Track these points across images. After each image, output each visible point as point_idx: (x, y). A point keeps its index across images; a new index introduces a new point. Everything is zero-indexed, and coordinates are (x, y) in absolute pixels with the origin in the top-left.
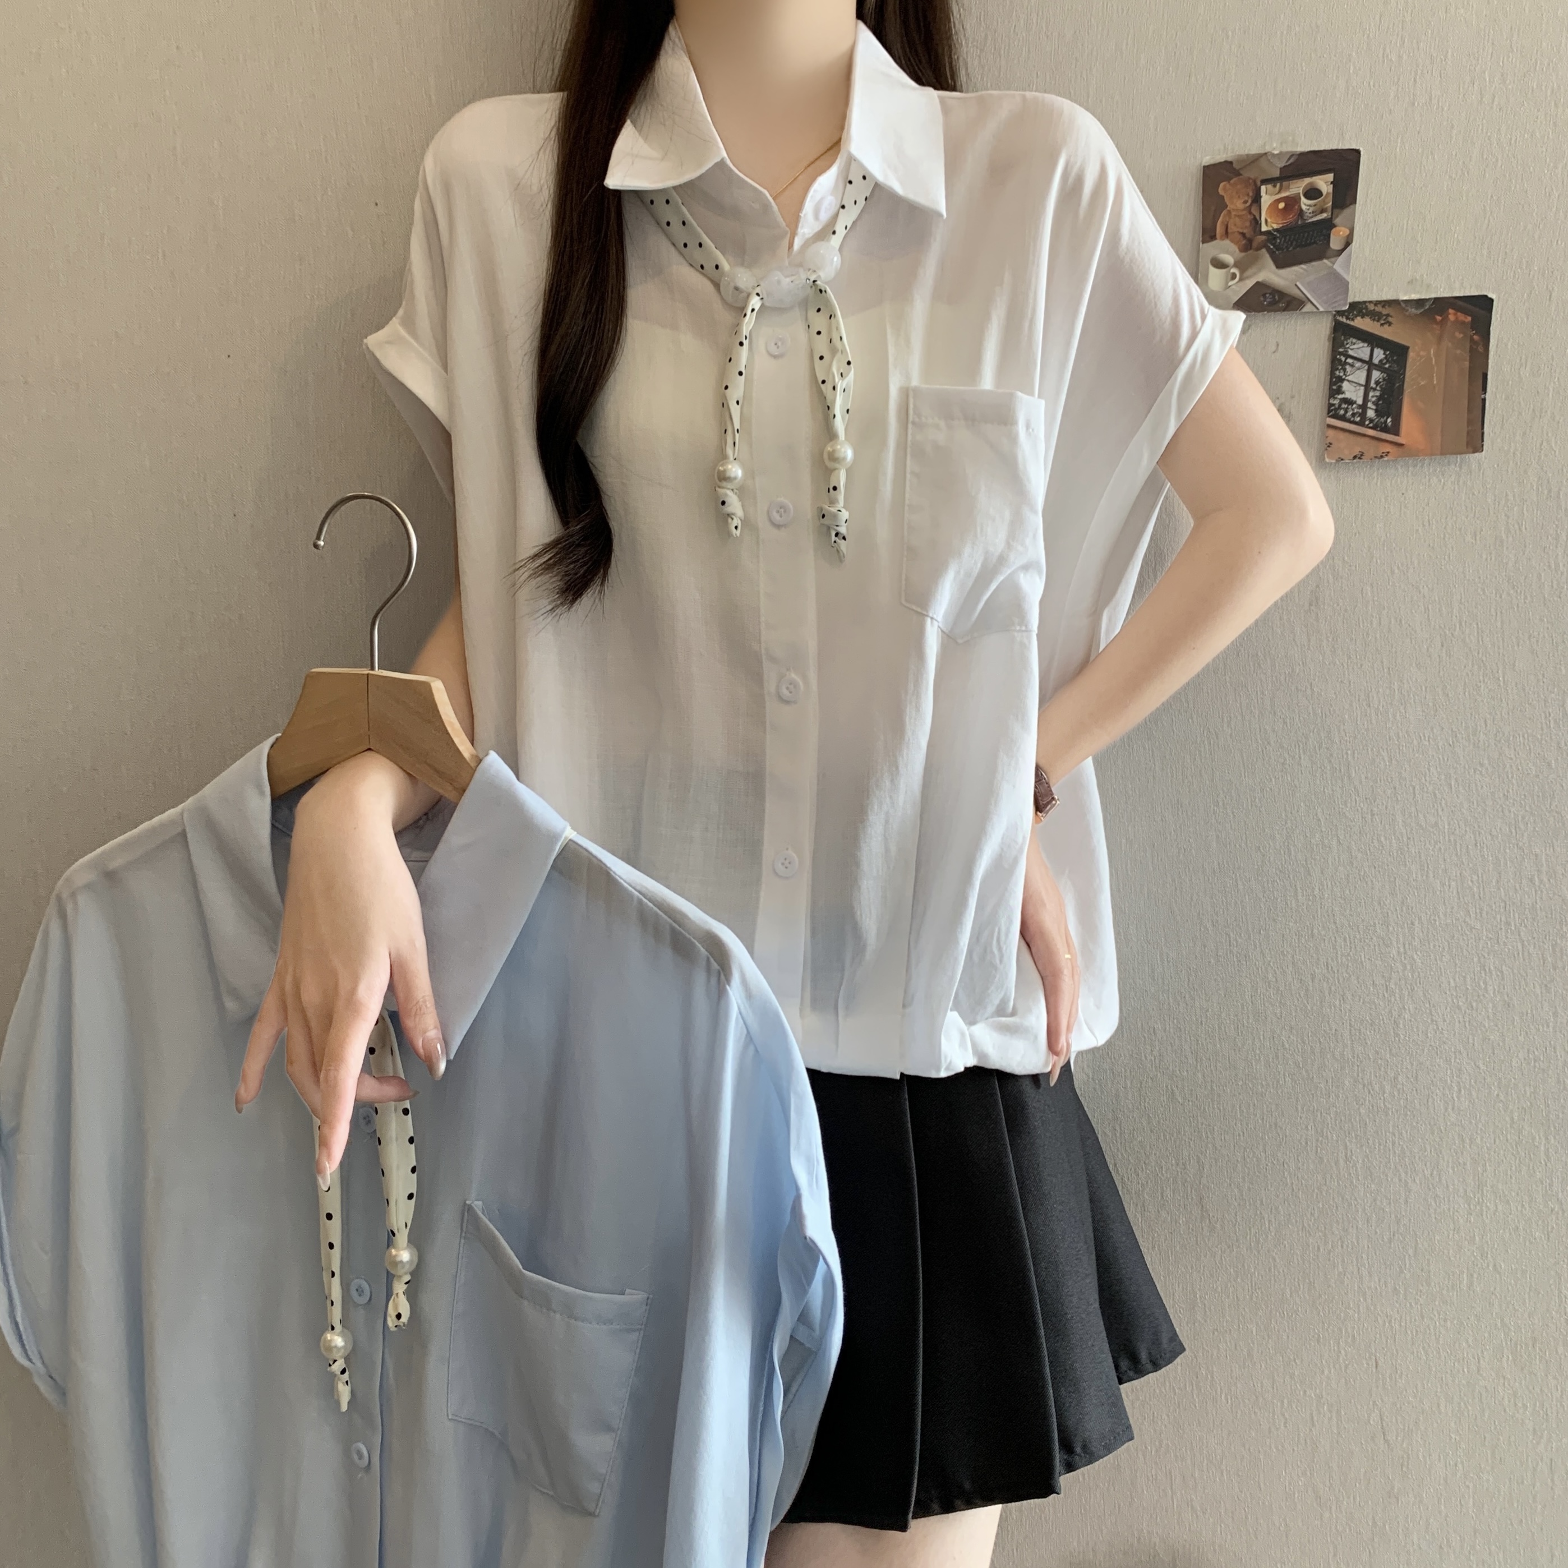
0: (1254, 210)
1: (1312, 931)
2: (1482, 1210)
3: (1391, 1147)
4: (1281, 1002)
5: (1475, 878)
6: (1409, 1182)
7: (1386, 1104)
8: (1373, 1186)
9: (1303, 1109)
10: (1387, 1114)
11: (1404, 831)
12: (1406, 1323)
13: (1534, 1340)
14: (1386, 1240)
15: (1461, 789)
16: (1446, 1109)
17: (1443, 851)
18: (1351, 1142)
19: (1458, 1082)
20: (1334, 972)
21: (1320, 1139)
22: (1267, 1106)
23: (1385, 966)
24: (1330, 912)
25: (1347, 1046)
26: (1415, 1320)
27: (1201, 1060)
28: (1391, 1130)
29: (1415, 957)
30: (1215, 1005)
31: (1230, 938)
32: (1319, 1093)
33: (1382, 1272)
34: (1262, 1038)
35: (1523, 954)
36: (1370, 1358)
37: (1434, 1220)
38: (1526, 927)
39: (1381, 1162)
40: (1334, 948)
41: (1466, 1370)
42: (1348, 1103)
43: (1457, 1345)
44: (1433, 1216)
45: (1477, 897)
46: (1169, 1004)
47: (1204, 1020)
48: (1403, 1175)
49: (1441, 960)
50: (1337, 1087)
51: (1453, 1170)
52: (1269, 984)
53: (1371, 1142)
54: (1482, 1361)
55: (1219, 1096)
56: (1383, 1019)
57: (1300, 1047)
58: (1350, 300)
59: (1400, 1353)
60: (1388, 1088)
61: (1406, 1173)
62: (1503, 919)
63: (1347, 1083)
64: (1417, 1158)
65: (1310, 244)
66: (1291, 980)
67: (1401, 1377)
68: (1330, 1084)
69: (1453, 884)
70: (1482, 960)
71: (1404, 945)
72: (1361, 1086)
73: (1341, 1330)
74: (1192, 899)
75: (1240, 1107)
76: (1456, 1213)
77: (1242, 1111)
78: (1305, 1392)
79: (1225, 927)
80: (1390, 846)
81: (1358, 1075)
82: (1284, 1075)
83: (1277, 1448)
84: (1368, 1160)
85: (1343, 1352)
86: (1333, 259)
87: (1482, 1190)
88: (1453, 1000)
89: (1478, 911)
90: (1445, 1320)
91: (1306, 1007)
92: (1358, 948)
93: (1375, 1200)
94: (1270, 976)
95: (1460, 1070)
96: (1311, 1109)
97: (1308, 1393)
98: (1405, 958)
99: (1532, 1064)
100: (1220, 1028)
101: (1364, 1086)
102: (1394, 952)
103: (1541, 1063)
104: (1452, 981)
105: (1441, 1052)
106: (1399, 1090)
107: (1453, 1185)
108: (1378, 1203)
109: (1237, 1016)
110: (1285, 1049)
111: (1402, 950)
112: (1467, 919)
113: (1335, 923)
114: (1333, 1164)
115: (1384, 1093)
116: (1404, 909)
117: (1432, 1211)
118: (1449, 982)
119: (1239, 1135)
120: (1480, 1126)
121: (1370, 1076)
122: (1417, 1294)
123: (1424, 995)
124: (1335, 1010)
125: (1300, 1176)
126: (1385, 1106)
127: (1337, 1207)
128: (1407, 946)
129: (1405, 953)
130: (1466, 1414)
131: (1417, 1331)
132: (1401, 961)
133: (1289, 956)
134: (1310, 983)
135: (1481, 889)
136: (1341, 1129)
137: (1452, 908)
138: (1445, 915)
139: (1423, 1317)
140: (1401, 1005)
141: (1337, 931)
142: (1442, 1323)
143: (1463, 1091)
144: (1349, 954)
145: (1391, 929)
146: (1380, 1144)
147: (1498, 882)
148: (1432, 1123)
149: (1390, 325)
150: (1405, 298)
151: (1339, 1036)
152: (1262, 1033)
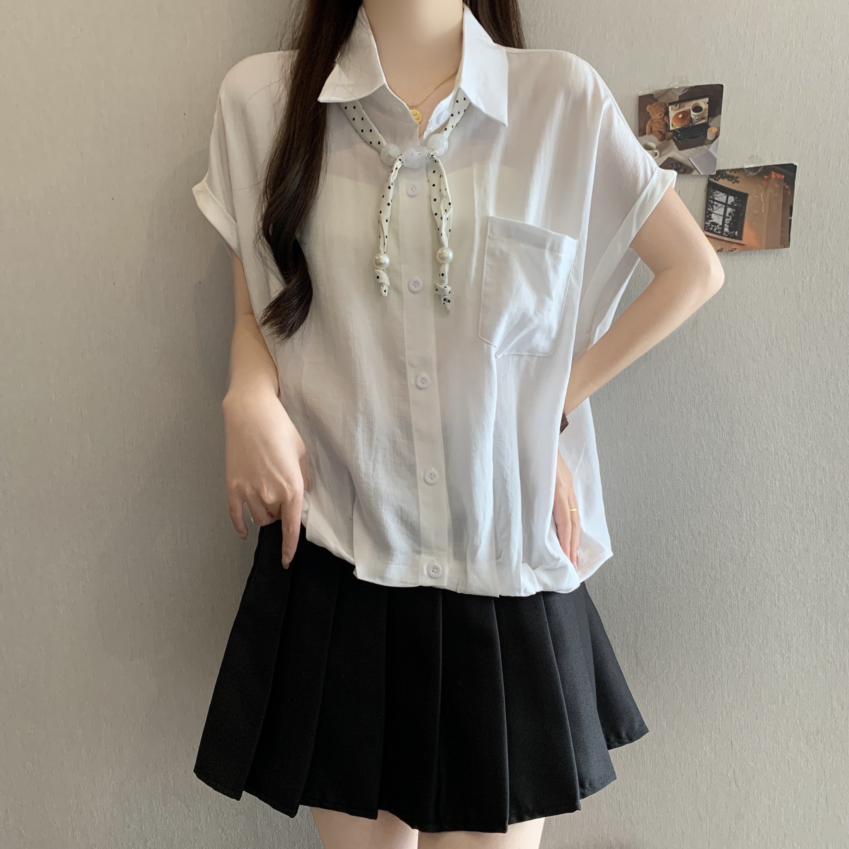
0: (666, 119)
1: (699, 508)
2: (790, 661)
3: (741, 627)
5: (789, 479)
6: (751, 645)
7: (739, 604)
8: (730, 648)
9: (693, 606)
10: (739, 609)
11: (750, 452)
12: (748, 722)
13: (818, 732)
14: (737, 677)
15: (781, 430)
16: (771, 606)
17: (771, 464)
18: (719, 624)
19: (778, 592)
20: (711, 531)
21: (702, 622)
22: (673, 605)
23: (739, 528)
24: (709, 497)
25: (718, 571)
26: (753, 720)
27: (638, 579)
28: (741, 617)
29: (756, 523)
30: (645, 549)
31: (654, 511)
32: (702, 597)
33: (735, 694)
34: (671, 567)
35: (816, 521)
36: (728, 741)
37: (764, 666)
38: (817, 507)
39: (735, 635)
40: (712, 517)
41: (780, 747)
42: (718, 603)
43: (775, 734)
44: (763, 664)
45: (790, 490)
46: (620, 549)
47: (639, 557)
48: (747, 642)
49: (770, 524)
50: (712, 594)
51: (775, 639)
52: (675, 537)
53: (730, 624)
54: (789, 743)
55: (647, 599)
56: (738, 557)
58: (717, 169)
59: (744, 738)
60: (740, 595)
61: (749, 642)
62: (805, 502)
63: (717, 592)
64: (755, 633)
65: (697, 137)
66: (687, 535)
67: (745, 751)
68: (708, 592)
69: (777, 483)
70: (793, 525)
71: (750, 516)
72: (725, 594)
73: (712, 725)
74: (633, 490)
75: (658, 605)
76: (776, 663)
77: (659, 607)
78: (693, 759)
79: (651, 505)
80: (742, 460)
81: (723, 588)
83: (677, 790)
84: (728, 633)
85: (713, 737)
86: (709, 145)
87: (790, 650)
88: (776, 547)
89: (791, 498)
90: (769, 721)
91: (696, 551)
92: (725, 518)
94: (676, 533)
95: (779, 585)
96: (698, 606)
97: (694, 760)
98: (750, 523)
99: (819, 582)
100: (648, 561)
102: (745, 519)
103: (824, 582)
104: (776, 536)
105: (769, 575)
106: (746, 596)
107: (775, 647)
108: (733, 657)
109: (657, 555)
110: (683, 573)
111: (749, 519)
112: (785, 503)
113: (712, 504)
114: (709, 635)
115: (738, 597)
116: (750, 496)
117: (762, 661)
118: (775, 537)
119: (658, 620)
120: (790, 615)
121: (730, 588)
122: (754, 706)
123: (761, 544)
124: (711, 551)
125: (691, 642)
126: (738, 604)
127: (711, 659)
128: (752, 517)
129: (751, 521)
130: (780, 771)
131: (754, 727)
132: (748, 525)
133: (687, 522)
134: (698, 537)
135: (793, 486)
136: (714, 616)
137: (777, 496)
138: (773, 500)
139: (757, 719)
140: (748, 550)
141: (713, 508)
142: (768, 722)
143: (781, 596)
144: (719, 521)
145: (743, 507)
146: (735, 625)
147: (802, 482)
148: (764, 613)
149: (738, 183)
150: (748, 167)
151: (714, 567)
152: (671, 564)
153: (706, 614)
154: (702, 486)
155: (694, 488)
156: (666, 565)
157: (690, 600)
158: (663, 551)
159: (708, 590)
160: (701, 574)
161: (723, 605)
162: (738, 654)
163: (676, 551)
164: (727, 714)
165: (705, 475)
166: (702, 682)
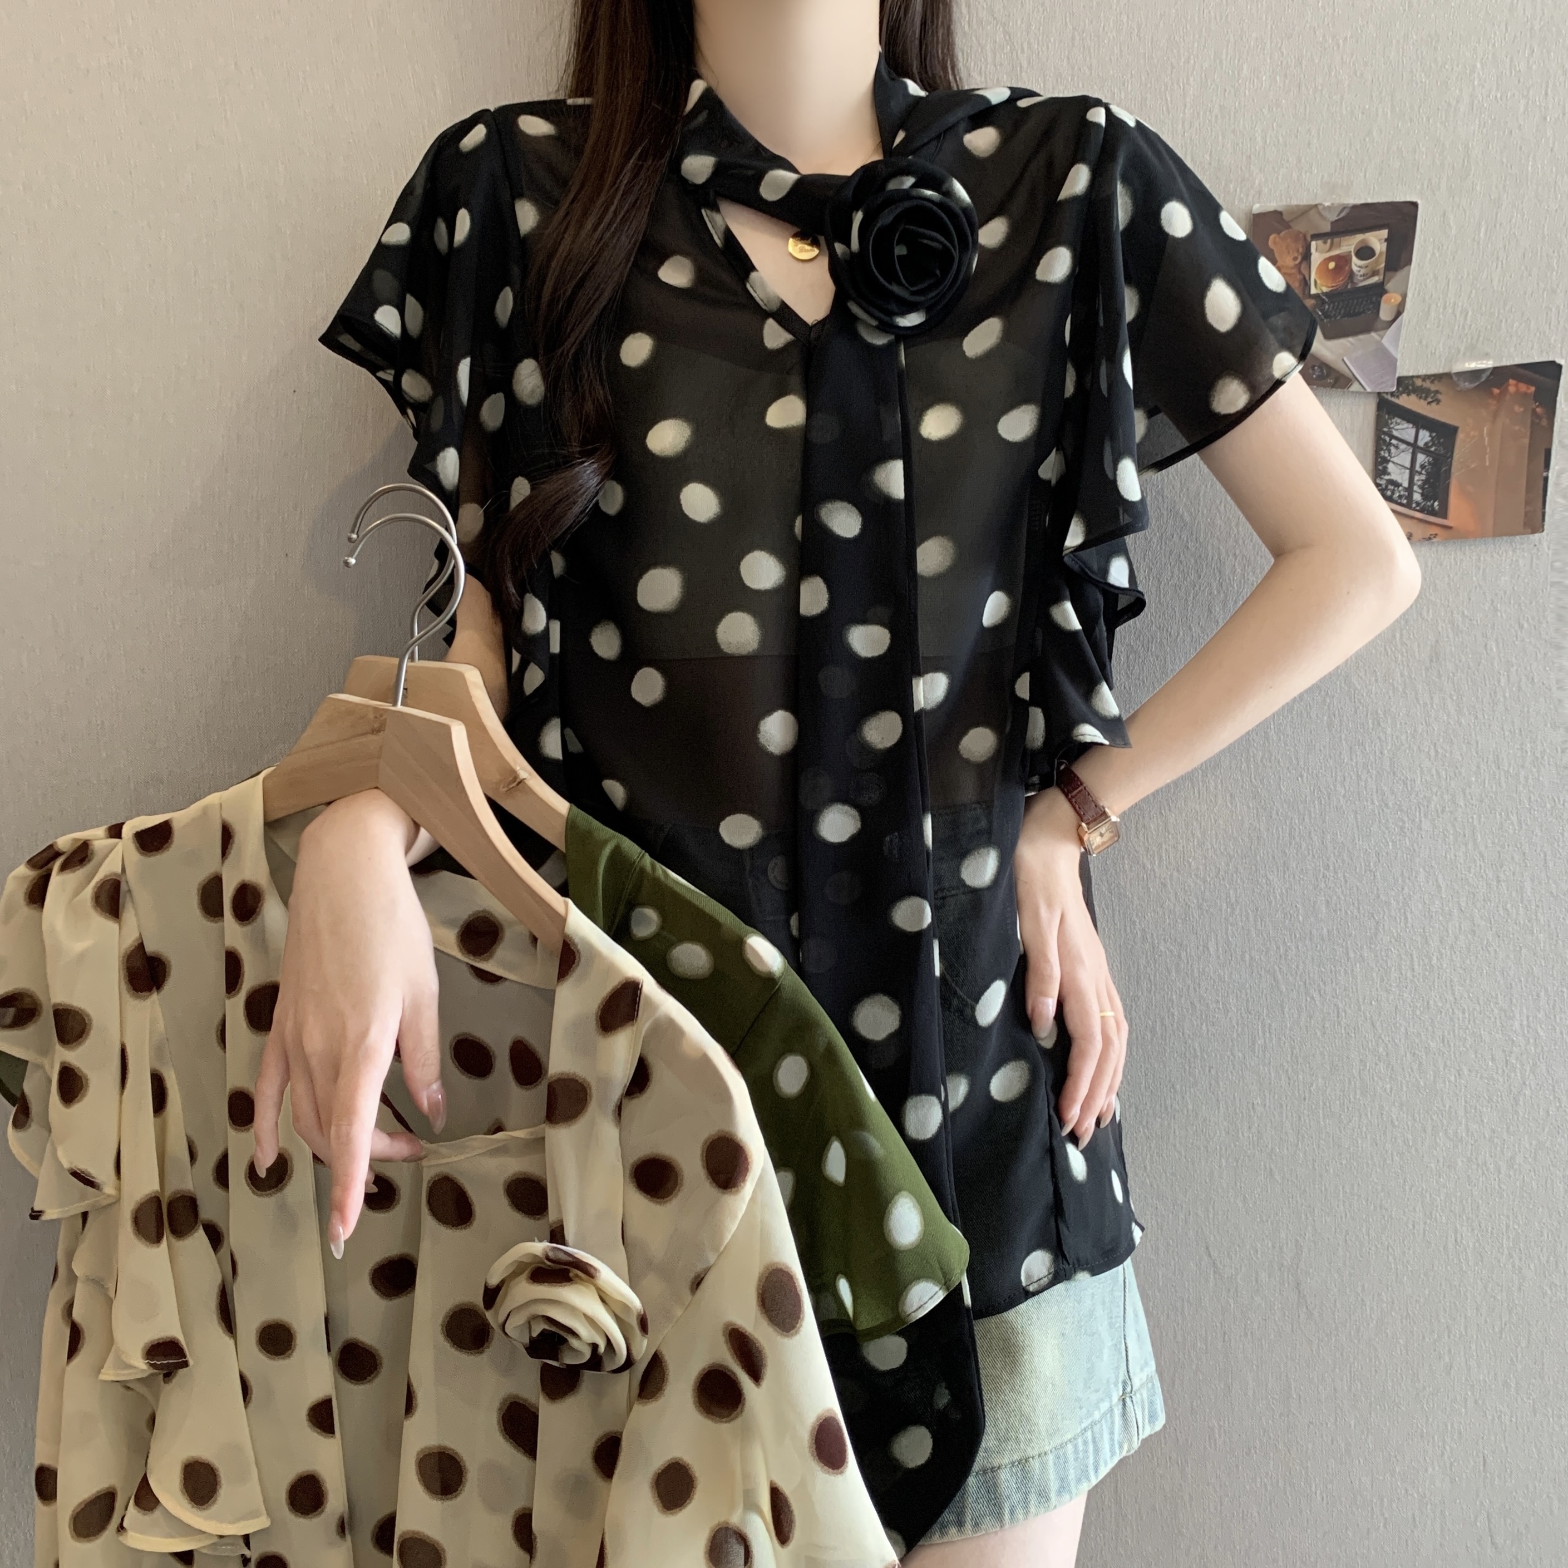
4: (1391, 1077)
6: (1524, 1269)
7: (1502, 1186)
8: (1484, 1272)
9: (1411, 1190)
12: (1517, 1418)
14: (1497, 1329)
18: (1461, 1225)
21: (1429, 1222)
22: (1373, 1187)
25: (1461, 1123)
26: (1527, 1416)
27: (1303, 1137)
28: (1505, 1212)
30: (1320, 1080)
31: (1338, 1008)
32: (1429, 1173)
33: (1492, 1364)
34: (1369, 1114)
36: (1478, 1455)
37: (1549, 1308)
39: (1493, 1247)
46: (1270, 1079)
47: (1307, 1095)
48: (1517, 1262)
50: (1449, 1167)
52: (1380, 1058)
53: (1483, 1225)
55: (1321, 1176)
56: (1501, 1096)
57: (1409, 1123)
58: (1398, 375)
59: (1510, 1450)
60: (1504, 1169)
61: (1520, 1259)
63: (1460, 1164)
64: (1532, 1244)
65: (1359, 314)
66: (1403, 1053)
67: (1511, 1475)
68: (1441, 1164)
72: (1474, 1166)
73: (1448, 1423)
81: (1472, 1154)
82: (1392, 1154)
84: (1480, 1244)
85: (1448, 1448)
86: (1384, 332)
93: (1485, 1288)
94: (1381, 1050)
96: (1420, 1190)
98: (1528, 1031)
100: (1324, 1104)
101: (1478, 1165)
102: (1517, 1024)
106: (1514, 1171)
109: (1343, 1091)
110: (1394, 1126)
111: (1525, 1023)
114: (1441, 1249)
115: (1499, 1172)
119: (1341, 1217)
121: (1485, 1157)
122: (1529, 1388)
124: (1450, 1085)
125: (1405, 1261)
126: (1500, 1187)
127: (1444, 1294)
131: (1528, 1428)
134: (1424, 1057)
136: (1451, 1211)
146: (1493, 1228)
149: (1437, 403)
150: (1459, 370)
151: (1453, 1114)
152: (1369, 1109)
153: (1437, 1206)
154: (1434, 961)
155: (1419, 965)
156: (1359, 1110)
157: (1405, 1178)
158: (1355, 1083)
159: (1441, 1160)
160: (1429, 1129)
161: (1469, 1188)
162: (1498, 1285)
163: (1380, 1083)
164: (1476, 1402)
165: (1441, 942)
166: (1427, 1340)
